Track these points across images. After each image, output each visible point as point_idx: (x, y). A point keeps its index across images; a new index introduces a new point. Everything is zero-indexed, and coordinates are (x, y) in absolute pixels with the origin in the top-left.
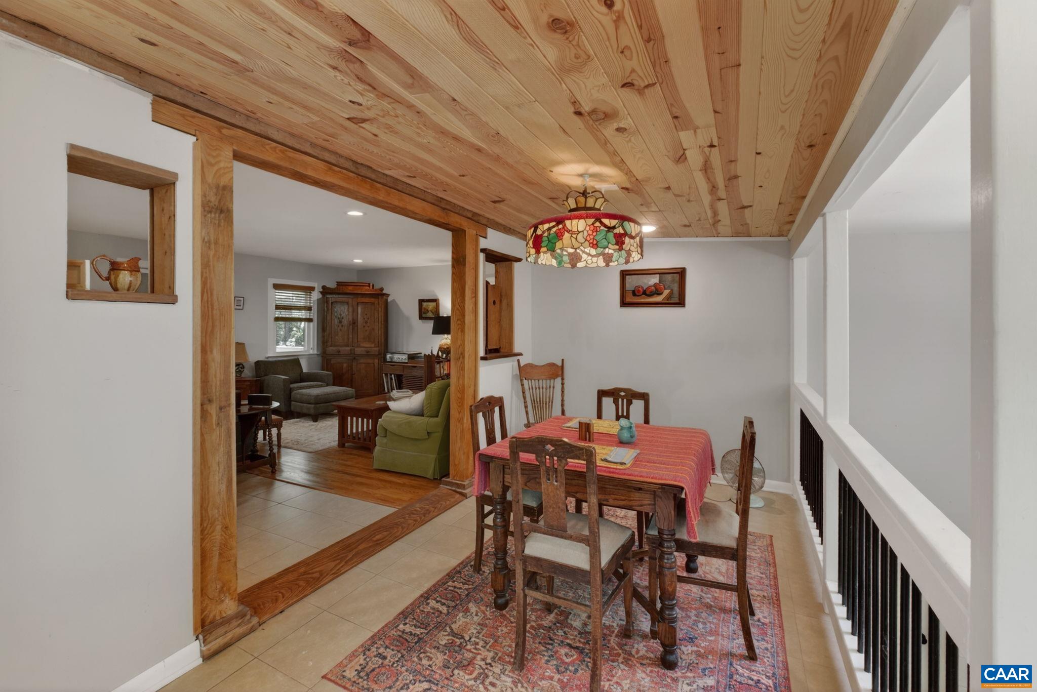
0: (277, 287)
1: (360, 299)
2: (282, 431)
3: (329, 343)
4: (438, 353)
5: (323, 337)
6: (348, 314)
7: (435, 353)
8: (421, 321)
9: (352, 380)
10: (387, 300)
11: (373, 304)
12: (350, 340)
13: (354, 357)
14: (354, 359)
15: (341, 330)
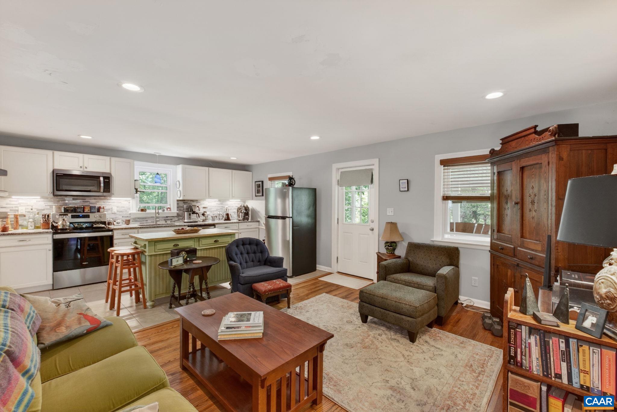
0: (445, 163)
6: (513, 189)
12: (514, 233)
15: (507, 215)
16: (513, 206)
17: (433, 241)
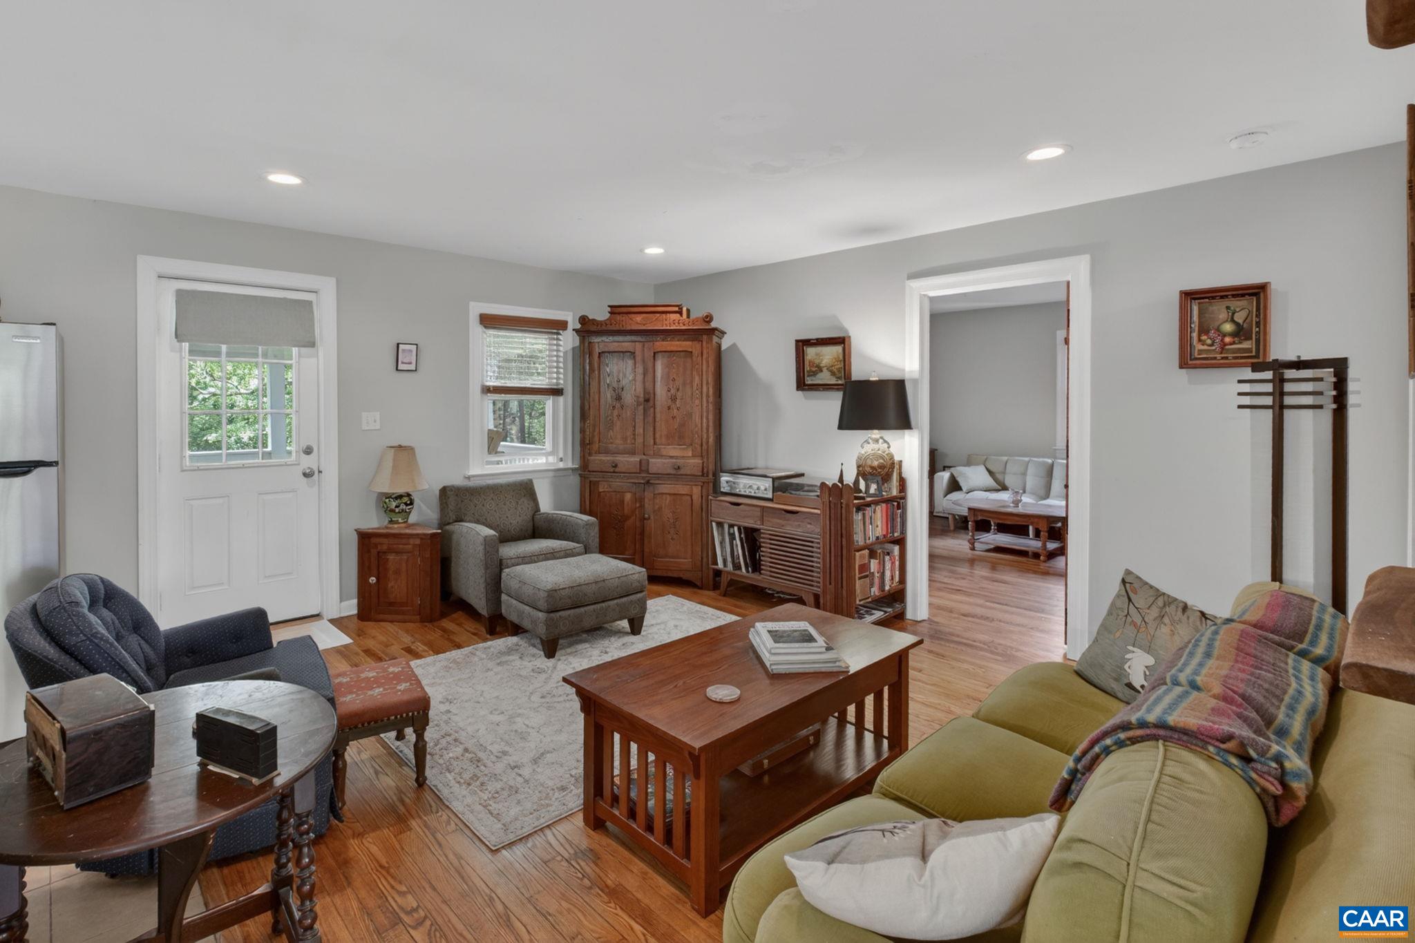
0: (488, 321)
1: (661, 345)
2: (429, 734)
3: (596, 446)
4: (856, 482)
5: (582, 431)
6: (634, 380)
7: (849, 479)
8: (800, 392)
9: (642, 533)
10: (719, 346)
11: (689, 354)
12: (640, 440)
13: (646, 478)
14: (648, 482)
15: (619, 416)
16: (639, 404)
17: (469, 478)
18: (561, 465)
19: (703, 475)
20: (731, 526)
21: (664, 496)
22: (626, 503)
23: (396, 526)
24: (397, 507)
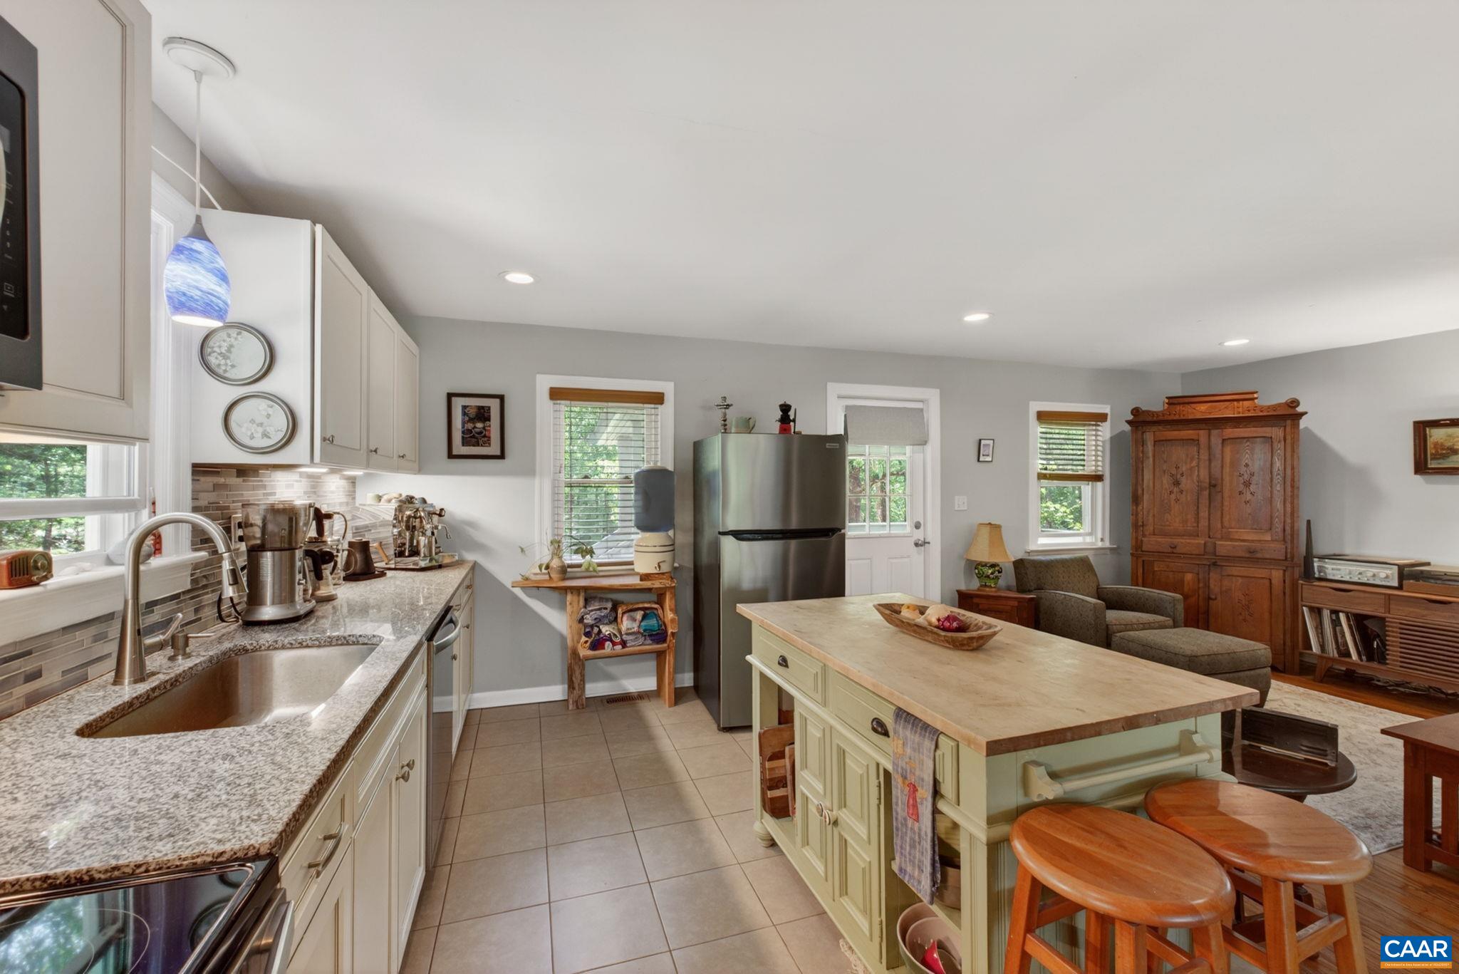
1: (1233, 432)
3: (1150, 528)
5: (1135, 514)
6: (1197, 465)
8: (1420, 477)
9: (1207, 613)
11: (1268, 438)
12: (1204, 523)
13: (1212, 561)
14: (1214, 565)
15: (1177, 500)
16: (1201, 489)
17: (1029, 552)
18: (1100, 544)
19: (1286, 559)
20: (1335, 612)
21: (1234, 579)
22: (1186, 583)
23: (988, 589)
24: (992, 573)
